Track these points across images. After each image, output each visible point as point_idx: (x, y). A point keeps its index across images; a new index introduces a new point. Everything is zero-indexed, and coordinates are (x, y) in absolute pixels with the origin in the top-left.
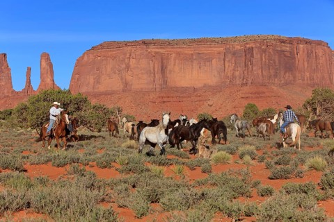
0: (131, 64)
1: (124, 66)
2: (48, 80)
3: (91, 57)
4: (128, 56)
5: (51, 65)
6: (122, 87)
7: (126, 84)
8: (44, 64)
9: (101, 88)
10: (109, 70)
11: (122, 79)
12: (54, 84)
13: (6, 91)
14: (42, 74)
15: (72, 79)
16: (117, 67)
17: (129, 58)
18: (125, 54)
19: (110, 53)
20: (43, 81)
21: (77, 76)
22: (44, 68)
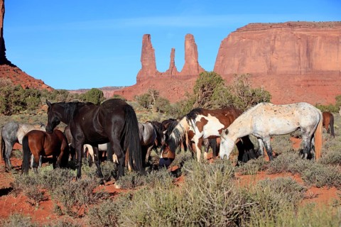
0: (276, 46)
1: (268, 48)
2: (193, 62)
3: (236, 39)
4: (273, 38)
5: (195, 47)
6: (267, 69)
7: (271, 67)
8: (188, 45)
9: (246, 70)
10: (254, 52)
11: (267, 61)
12: (198, 65)
13: (149, 72)
14: (186, 56)
15: (217, 60)
16: (262, 49)
17: (274, 40)
18: (270, 36)
19: (255, 35)
20: (187, 62)
21: (222, 58)
22: (188, 50)
